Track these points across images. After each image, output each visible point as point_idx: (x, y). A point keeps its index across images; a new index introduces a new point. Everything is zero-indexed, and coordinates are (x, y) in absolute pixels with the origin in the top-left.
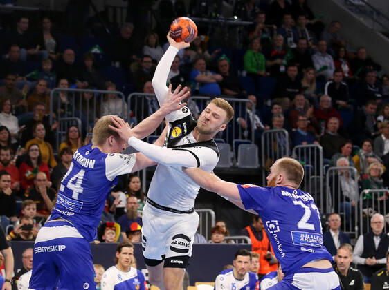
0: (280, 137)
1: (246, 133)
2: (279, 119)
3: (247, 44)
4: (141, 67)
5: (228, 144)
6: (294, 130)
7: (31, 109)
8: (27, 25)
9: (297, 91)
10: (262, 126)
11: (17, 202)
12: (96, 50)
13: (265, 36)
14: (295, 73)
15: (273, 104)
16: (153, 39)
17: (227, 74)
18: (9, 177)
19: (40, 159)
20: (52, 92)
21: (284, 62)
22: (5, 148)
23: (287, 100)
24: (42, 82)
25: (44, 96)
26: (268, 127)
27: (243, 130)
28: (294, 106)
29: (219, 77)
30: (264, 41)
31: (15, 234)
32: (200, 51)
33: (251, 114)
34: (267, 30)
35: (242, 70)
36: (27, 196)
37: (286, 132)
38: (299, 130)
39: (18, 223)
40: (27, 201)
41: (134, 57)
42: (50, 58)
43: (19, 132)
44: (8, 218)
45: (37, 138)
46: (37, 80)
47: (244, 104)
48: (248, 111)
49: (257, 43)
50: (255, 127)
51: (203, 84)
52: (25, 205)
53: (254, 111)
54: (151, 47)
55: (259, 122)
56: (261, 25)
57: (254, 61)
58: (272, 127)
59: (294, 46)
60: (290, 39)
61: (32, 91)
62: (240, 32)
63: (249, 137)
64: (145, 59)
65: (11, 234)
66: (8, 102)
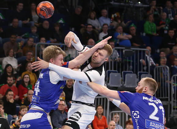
0: (164, 70)
1: (145, 68)
2: (164, 60)
3: (146, 18)
4: (86, 30)
5: (135, 74)
6: (172, 66)
7: (25, 54)
8: (22, 7)
9: (174, 44)
10: (154, 64)
11: (17, 107)
12: (61, 21)
13: (156, 13)
14: (173, 34)
15: (160, 52)
16: (93, 15)
17: (135, 35)
18: (12, 93)
19: (30, 83)
20: (36, 45)
21: (167, 28)
22: (10, 77)
23: (168, 49)
24: (31, 39)
25: (32, 47)
26: (158, 65)
27: (144, 66)
28: (172, 53)
29: (130, 36)
30: (155, 16)
31: (16, 125)
32: (120, 21)
33: (148, 57)
34: (157, 9)
35: (143, 32)
36: (23, 103)
37: (168, 68)
38: (175, 66)
39: (17, 119)
40: (22, 106)
41: (82, 25)
42: (35, 26)
43: (18, 68)
44: (12, 116)
45: (28, 71)
46: (28, 38)
47: (144, 52)
48: (147, 55)
49: (151, 17)
50: (150, 65)
51: (121, 40)
52: (21, 108)
53: (150, 55)
54: (92, 19)
55: (153, 61)
56: (153, 7)
57: (150, 27)
58: (160, 65)
59: (172, 19)
60: (170, 15)
61: (25, 44)
62: (142, 11)
63: (147, 70)
64: (89, 26)
65: (14, 125)
66: (12, 50)
